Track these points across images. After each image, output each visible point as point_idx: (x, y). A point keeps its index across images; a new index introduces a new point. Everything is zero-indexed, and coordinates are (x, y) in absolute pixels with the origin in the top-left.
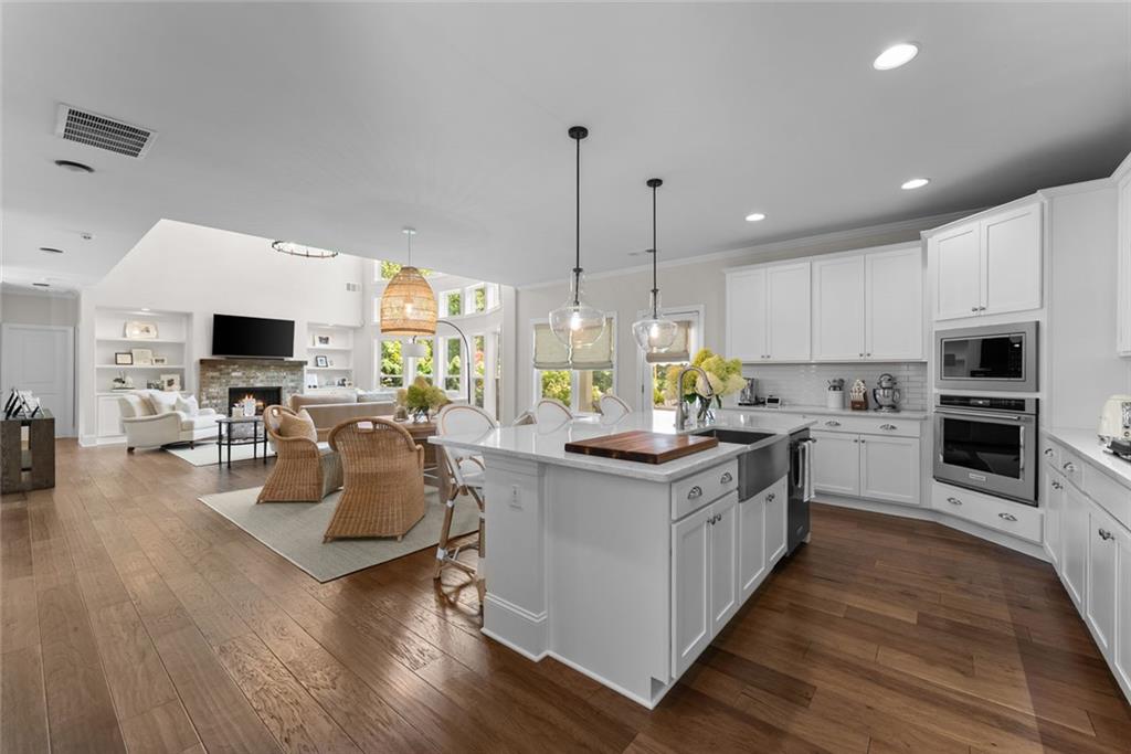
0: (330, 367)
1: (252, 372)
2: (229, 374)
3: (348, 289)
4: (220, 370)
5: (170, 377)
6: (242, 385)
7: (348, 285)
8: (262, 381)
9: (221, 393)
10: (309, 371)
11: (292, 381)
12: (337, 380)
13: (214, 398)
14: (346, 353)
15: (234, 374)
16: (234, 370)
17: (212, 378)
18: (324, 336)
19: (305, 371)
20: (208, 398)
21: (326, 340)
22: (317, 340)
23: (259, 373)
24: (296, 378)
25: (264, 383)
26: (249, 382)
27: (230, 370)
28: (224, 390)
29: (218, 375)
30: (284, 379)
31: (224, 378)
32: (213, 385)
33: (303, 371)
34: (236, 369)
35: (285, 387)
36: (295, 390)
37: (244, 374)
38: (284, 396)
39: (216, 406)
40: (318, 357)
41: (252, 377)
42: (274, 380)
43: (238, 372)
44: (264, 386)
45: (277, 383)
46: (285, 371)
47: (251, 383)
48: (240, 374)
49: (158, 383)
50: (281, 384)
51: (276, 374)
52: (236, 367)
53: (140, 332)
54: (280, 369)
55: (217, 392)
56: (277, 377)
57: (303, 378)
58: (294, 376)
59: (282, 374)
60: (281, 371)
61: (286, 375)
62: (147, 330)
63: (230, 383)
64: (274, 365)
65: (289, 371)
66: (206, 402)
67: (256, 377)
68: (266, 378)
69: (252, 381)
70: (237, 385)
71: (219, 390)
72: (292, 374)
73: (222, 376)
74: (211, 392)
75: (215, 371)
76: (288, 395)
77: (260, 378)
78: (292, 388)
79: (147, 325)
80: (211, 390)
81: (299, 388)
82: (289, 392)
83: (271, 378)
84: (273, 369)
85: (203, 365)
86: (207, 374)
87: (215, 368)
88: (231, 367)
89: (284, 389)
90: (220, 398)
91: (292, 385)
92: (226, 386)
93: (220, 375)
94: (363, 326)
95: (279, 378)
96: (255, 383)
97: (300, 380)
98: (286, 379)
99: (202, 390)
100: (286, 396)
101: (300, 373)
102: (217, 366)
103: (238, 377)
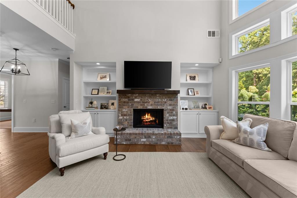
0: (196, 96)
1: (146, 99)
2: (133, 100)
3: (209, 35)
4: (129, 97)
5: (113, 101)
6: (140, 107)
7: (209, 32)
8: (151, 105)
9: (129, 112)
10: (182, 98)
11: (170, 105)
12: (201, 104)
13: (125, 115)
14: (206, 85)
15: (136, 100)
16: (136, 98)
17: (124, 102)
18: (193, 75)
19: (179, 98)
20: (122, 115)
21: (193, 78)
22: (188, 78)
23: (150, 99)
24: (173, 102)
25: (153, 106)
26: (144, 105)
27: (134, 97)
28: (130, 110)
29: (127, 101)
30: (165, 104)
31: (131, 103)
32: (125, 107)
33: (177, 98)
34: (137, 96)
35: (166, 109)
36: (172, 111)
37: (141, 100)
38: (165, 115)
39: (126, 120)
40: (189, 89)
41: (146, 101)
42: (159, 104)
43: (138, 98)
44: (153, 108)
45: (161, 106)
46: (166, 98)
47: (145, 106)
48: (139, 100)
49: (106, 105)
50: (164, 107)
51: (160, 100)
52: (137, 95)
53: (101, 78)
54: (163, 97)
55: (127, 112)
56: (161, 102)
57: (177, 103)
58: (171, 102)
59: (164, 100)
60: (163, 98)
61: (167, 100)
62: (105, 77)
63: (134, 106)
64: (159, 94)
65: (169, 97)
66: (121, 118)
67: (148, 101)
68: (154, 103)
69: (146, 104)
70: (137, 107)
71: (128, 110)
72: (170, 100)
73: (129, 101)
74: (124, 111)
75: (126, 98)
76: (168, 115)
77: (151, 103)
78: (171, 111)
79: (106, 75)
80: (124, 110)
81: (175, 110)
82: (168, 113)
83: (157, 103)
84: (158, 96)
85: (119, 94)
86: (122, 100)
87: (126, 96)
88: (134, 95)
89: (165, 111)
90: (128, 115)
91: (171, 108)
92: (132, 107)
93: (128, 101)
94: (221, 62)
95: (162, 103)
96: (148, 106)
97: (175, 104)
98: (167, 104)
99: (119, 110)
100: (166, 115)
101: (175, 99)
102: (127, 94)
103: (138, 102)
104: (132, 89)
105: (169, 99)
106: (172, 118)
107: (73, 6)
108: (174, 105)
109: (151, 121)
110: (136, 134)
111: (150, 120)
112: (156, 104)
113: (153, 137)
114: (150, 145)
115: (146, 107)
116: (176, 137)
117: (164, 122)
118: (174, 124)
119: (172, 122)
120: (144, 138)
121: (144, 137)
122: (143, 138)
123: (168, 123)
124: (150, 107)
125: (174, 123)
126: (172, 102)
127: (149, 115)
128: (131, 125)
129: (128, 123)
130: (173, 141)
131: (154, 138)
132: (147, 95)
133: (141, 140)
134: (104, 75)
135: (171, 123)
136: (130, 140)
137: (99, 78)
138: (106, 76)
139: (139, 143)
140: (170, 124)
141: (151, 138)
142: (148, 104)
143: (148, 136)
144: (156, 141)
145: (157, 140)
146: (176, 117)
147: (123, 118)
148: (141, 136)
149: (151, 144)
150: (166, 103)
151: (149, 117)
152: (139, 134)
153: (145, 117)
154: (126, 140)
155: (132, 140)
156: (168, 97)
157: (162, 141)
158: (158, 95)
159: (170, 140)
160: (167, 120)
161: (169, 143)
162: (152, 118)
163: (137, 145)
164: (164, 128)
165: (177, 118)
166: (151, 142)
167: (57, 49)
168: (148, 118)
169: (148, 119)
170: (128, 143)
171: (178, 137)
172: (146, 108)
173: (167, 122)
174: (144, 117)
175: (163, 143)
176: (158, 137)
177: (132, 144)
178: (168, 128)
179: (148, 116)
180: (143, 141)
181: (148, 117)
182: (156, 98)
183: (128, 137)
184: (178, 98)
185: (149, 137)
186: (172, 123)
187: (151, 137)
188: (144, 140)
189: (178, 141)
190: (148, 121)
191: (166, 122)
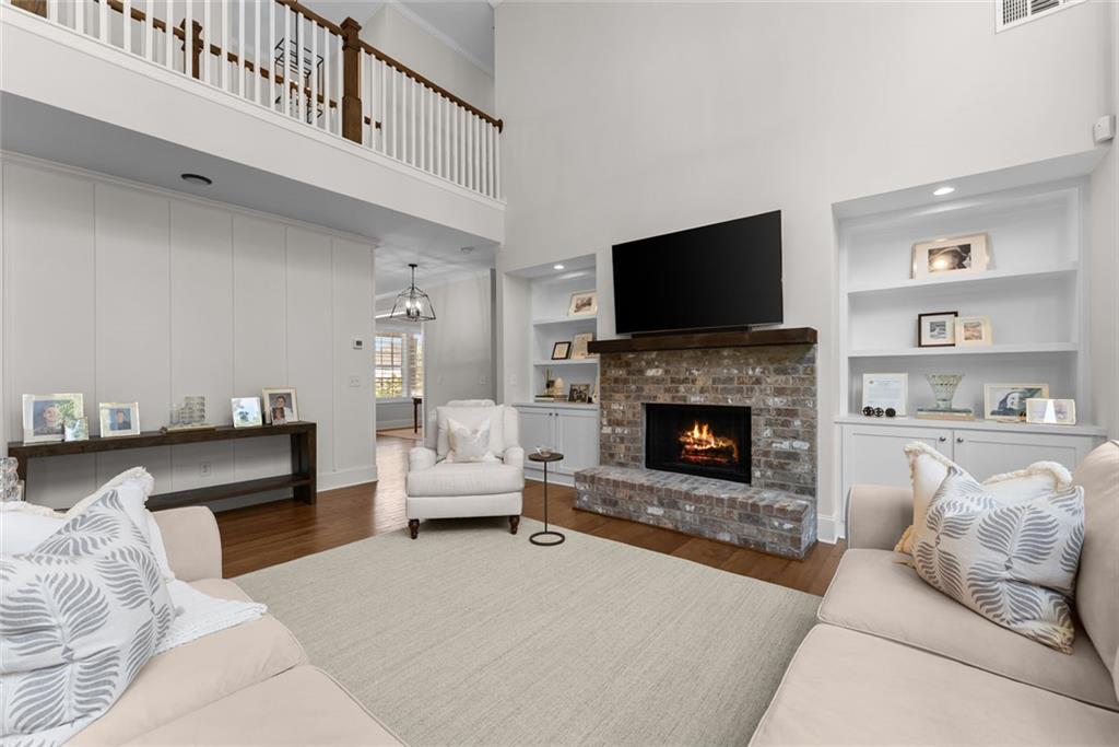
1: (683, 368)
2: (641, 372)
4: (628, 364)
6: (664, 398)
8: (702, 391)
9: (630, 414)
11: (779, 392)
13: (619, 423)
15: (651, 373)
16: (650, 364)
17: (616, 380)
18: (952, 245)
20: (610, 423)
21: (961, 256)
22: (920, 262)
23: (698, 370)
24: (791, 381)
25: (707, 395)
26: (677, 391)
27: (644, 363)
28: (634, 408)
29: (625, 376)
30: (756, 387)
31: (634, 383)
32: (617, 396)
33: (813, 360)
34: (653, 360)
35: (761, 410)
36: (788, 418)
37: (667, 372)
38: (757, 434)
39: (622, 439)
40: (923, 318)
41: (682, 377)
42: (730, 386)
43: (657, 367)
44: (708, 403)
45: (739, 396)
46: (759, 362)
47: (680, 394)
48: (660, 371)
49: (582, 389)
50: (750, 398)
51: (736, 372)
52: (654, 355)
53: (579, 308)
54: (746, 359)
55: (623, 412)
56: (739, 378)
57: (813, 381)
58: (783, 377)
59: (750, 372)
60: (748, 365)
61: (763, 372)
62: (589, 303)
63: (644, 393)
64: (730, 347)
65: (772, 361)
66: (607, 430)
67: (690, 377)
68: (714, 382)
69: (682, 388)
70: (655, 397)
71: (628, 408)
72: (778, 372)
73: (630, 377)
74: (615, 411)
75: (620, 367)
76: (768, 432)
77: (700, 384)
78: (782, 418)
79: (589, 295)
80: (615, 407)
81: (800, 413)
82: (769, 423)
83: (724, 383)
84: (729, 357)
85: (604, 355)
86: (608, 373)
87: (620, 359)
88: (645, 357)
89: (758, 415)
90: (628, 423)
91: (780, 405)
92: (638, 398)
93: (628, 374)
94: (1110, 140)
95: (743, 383)
96: (688, 395)
97: (802, 388)
98: (763, 386)
99: (602, 407)
100: (762, 433)
101: (801, 368)
102: (623, 355)
103: (657, 381)
104: (633, 336)
105: (771, 368)
106: (785, 445)
107: (499, 124)
108: (795, 391)
109: (711, 449)
110: (632, 486)
111: (708, 446)
112: (720, 386)
113: (688, 508)
114: (676, 533)
115: (685, 398)
116: (776, 524)
117: (754, 458)
118: (795, 471)
119: (788, 464)
120: (657, 506)
121: (656, 503)
122: (652, 505)
123: (770, 465)
124: (698, 399)
125: (801, 468)
126: (787, 380)
127: (705, 428)
128: (635, 459)
129: (628, 449)
130: (763, 536)
131: (690, 512)
132: (687, 354)
133: (646, 509)
134: (587, 296)
135: (782, 466)
136: (615, 503)
137: (573, 307)
138: (590, 299)
139: (640, 520)
140: (779, 471)
141: (679, 509)
142: (690, 385)
143: (671, 500)
144: (698, 522)
145: (700, 522)
146: (805, 446)
147: (613, 431)
148: (647, 497)
149: (681, 530)
150: (758, 381)
151: (705, 436)
152: (642, 486)
153: (689, 434)
154: (605, 502)
155: (620, 502)
156: (769, 360)
157: (721, 527)
158: (725, 353)
159: (750, 531)
160: (766, 454)
161: (746, 541)
162: (715, 440)
163: (635, 522)
164: (753, 483)
165: (812, 450)
166: (679, 525)
167: (471, 249)
168: (700, 440)
169: (700, 442)
170: (611, 511)
171: (787, 526)
172: (682, 403)
173: (766, 462)
174: (688, 437)
175: (726, 537)
176: (704, 509)
177: (621, 516)
178: (770, 486)
179: (701, 431)
180: (652, 515)
181: (700, 437)
182: (719, 365)
183: (610, 490)
184: (814, 362)
185: (674, 505)
186: (789, 467)
187: (681, 505)
188: (659, 511)
189: (785, 541)
190: (700, 448)
191: (759, 461)
